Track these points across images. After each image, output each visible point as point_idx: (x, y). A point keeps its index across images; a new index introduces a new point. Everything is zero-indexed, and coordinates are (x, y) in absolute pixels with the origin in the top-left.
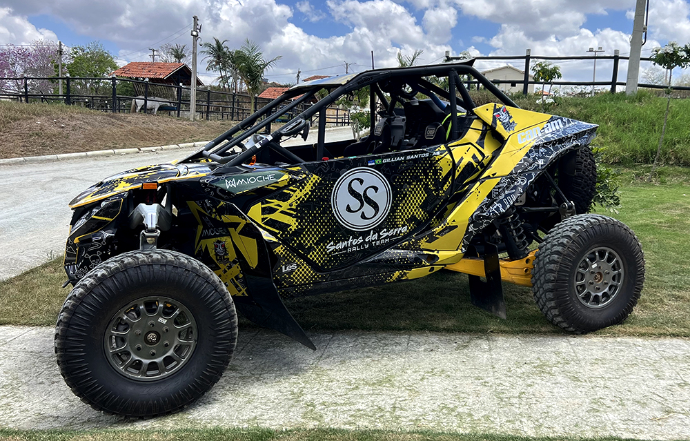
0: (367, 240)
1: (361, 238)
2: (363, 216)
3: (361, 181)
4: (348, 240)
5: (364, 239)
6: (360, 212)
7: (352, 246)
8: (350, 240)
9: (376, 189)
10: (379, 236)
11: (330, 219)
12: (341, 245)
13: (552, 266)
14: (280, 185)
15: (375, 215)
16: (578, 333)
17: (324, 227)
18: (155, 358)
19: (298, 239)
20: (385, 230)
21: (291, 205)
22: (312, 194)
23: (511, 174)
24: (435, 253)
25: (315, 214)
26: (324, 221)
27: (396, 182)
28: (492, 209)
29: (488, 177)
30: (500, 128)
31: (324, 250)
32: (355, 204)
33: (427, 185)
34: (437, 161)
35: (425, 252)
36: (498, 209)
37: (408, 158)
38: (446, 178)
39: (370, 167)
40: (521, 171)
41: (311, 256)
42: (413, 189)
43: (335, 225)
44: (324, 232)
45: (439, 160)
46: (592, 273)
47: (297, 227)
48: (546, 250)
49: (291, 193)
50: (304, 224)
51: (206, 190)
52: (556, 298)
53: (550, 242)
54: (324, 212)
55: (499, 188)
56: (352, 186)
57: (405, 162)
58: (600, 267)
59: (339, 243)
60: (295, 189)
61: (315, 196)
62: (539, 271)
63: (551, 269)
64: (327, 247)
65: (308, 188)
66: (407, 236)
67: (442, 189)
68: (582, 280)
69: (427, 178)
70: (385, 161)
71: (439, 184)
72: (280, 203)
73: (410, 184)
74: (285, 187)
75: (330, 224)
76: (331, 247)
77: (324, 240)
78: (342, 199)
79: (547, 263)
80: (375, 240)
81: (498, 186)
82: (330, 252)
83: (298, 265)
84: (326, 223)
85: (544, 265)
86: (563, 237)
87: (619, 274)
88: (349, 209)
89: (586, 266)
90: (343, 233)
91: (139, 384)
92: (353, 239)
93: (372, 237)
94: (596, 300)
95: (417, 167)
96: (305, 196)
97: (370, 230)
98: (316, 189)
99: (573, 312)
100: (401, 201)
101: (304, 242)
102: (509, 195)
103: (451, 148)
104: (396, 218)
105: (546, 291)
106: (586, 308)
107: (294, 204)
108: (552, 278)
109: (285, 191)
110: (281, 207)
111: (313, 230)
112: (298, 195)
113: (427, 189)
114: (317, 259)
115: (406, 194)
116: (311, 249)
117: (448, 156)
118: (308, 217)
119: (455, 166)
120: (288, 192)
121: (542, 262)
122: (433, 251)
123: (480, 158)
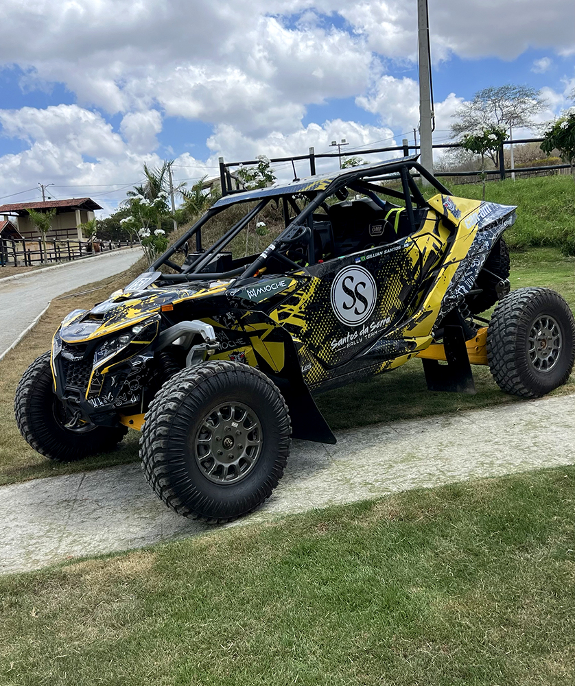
0: (361, 334)
1: (356, 332)
2: (357, 312)
3: (352, 279)
4: (346, 336)
5: (358, 333)
6: (354, 308)
7: (350, 341)
8: (348, 336)
9: (364, 284)
10: (370, 329)
11: (332, 317)
12: (342, 342)
13: (510, 338)
14: (290, 290)
15: (365, 310)
16: (536, 396)
17: (327, 326)
18: (233, 461)
19: (309, 340)
20: (374, 323)
21: (300, 308)
22: (316, 296)
23: (467, 257)
24: (413, 340)
25: (320, 315)
26: (327, 321)
27: (379, 277)
28: (458, 291)
29: (450, 263)
30: (451, 217)
31: (329, 348)
32: (349, 300)
33: (402, 276)
34: (408, 253)
35: (406, 340)
36: (462, 290)
37: (386, 252)
38: (415, 268)
39: (358, 264)
40: (473, 254)
41: (320, 355)
42: (392, 281)
43: (335, 323)
44: (328, 331)
45: (409, 251)
46: (539, 340)
47: (307, 328)
48: (500, 325)
49: (300, 296)
50: (312, 325)
51: (231, 303)
52: (518, 366)
53: (501, 317)
54: (326, 312)
55: (460, 271)
56: (345, 284)
57: (383, 257)
58: (544, 334)
59: (340, 339)
60: (302, 292)
61: (318, 297)
62: (497, 345)
63: (510, 341)
64: (332, 345)
65: (312, 290)
66: (391, 327)
67: (413, 279)
68: (532, 348)
69: (401, 269)
70: (369, 257)
71: (411, 274)
72: (292, 307)
73: (389, 276)
74: (294, 292)
75: (332, 323)
76: (334, 345)
77: (328, 338)
78: (339, 297)
79: (504, 336)
80: (367, 334)
81: (460, 269)
82: (334, 349)
83: (312, 365)
84: (329, 322)
85: (501, 339)
86: (513, 310)
87: (558, 340)
88: (345, 307)
89: (534, 333)
90: (341, 329)
91: (224, 488)
92: (350, 334)
93: (365, 331)
94: (545, 366)
95: (393, 260)
96: (310, 298)
97: (362, 324)
98: (318, 291)
99: (531, 378)
100: (384, 294)
101: (314, 342)
102: (469, 276)
103: (415, 239)
104: (381, 311)
105: (506, 363)
106: (539, 372)
107: (303, 307)
108: (512, 349)
109: (294, 295)
110: (293, 310)
111: (319, 330)
112: (305, 298)
113: (403, 281)
114: (325, 357)
115: (387, 286)
116: (319, 348)
117: (415, 247)
118: (315, 318)
119: (421, 255)
120: (297, 296)
121: (498, 336)
122: (411, 338)
123: (439, 245)
